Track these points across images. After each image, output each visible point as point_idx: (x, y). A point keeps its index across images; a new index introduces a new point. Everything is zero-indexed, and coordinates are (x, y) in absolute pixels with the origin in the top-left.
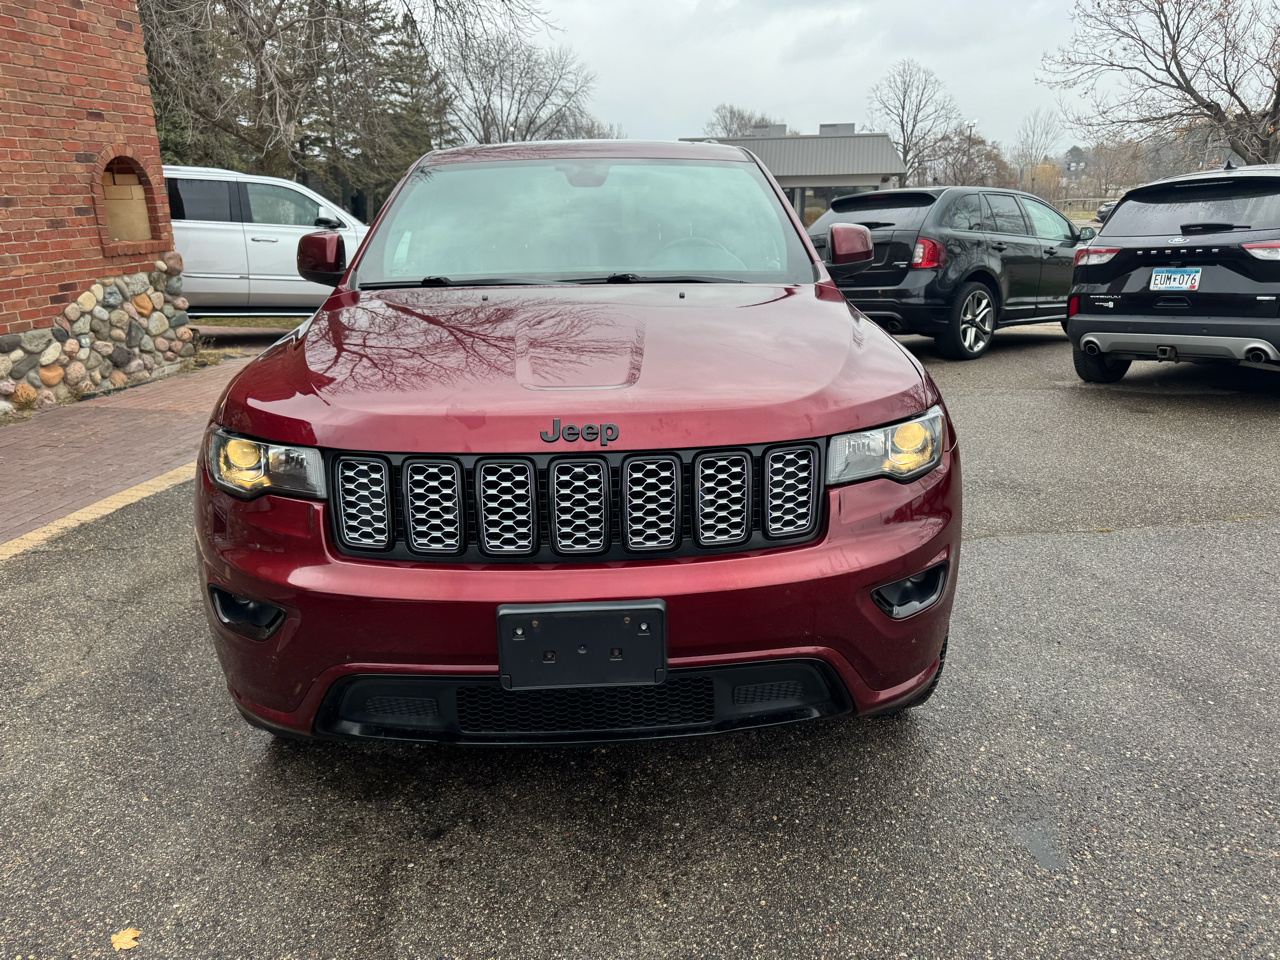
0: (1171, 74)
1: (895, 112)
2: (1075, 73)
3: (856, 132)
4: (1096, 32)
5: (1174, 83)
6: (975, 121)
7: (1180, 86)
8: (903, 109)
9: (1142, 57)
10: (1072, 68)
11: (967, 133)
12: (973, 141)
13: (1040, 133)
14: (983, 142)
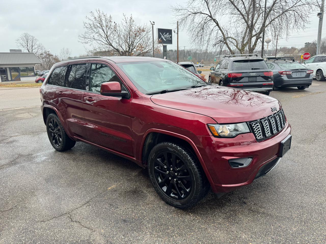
0: (107, 42)
1: (25, 47)
2: (87, 40)
3: (22, 52)
4: (90, 32)
5: (108, 44)
6: (49, 50)
7: (110, 45)
8: (28, 46)
9: (101, 38)
10: (86, 39)
11: (48, 53)
12: (50, 55)
13: (66, 53)
14: (52, 55)
